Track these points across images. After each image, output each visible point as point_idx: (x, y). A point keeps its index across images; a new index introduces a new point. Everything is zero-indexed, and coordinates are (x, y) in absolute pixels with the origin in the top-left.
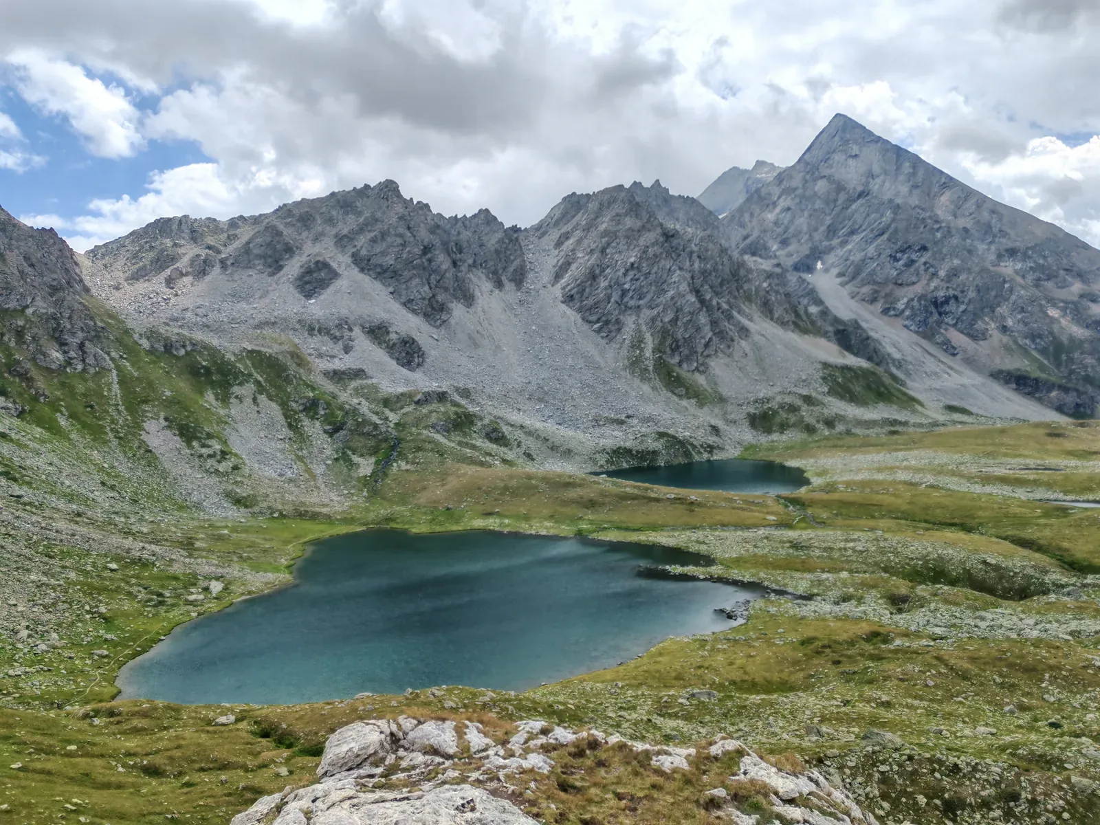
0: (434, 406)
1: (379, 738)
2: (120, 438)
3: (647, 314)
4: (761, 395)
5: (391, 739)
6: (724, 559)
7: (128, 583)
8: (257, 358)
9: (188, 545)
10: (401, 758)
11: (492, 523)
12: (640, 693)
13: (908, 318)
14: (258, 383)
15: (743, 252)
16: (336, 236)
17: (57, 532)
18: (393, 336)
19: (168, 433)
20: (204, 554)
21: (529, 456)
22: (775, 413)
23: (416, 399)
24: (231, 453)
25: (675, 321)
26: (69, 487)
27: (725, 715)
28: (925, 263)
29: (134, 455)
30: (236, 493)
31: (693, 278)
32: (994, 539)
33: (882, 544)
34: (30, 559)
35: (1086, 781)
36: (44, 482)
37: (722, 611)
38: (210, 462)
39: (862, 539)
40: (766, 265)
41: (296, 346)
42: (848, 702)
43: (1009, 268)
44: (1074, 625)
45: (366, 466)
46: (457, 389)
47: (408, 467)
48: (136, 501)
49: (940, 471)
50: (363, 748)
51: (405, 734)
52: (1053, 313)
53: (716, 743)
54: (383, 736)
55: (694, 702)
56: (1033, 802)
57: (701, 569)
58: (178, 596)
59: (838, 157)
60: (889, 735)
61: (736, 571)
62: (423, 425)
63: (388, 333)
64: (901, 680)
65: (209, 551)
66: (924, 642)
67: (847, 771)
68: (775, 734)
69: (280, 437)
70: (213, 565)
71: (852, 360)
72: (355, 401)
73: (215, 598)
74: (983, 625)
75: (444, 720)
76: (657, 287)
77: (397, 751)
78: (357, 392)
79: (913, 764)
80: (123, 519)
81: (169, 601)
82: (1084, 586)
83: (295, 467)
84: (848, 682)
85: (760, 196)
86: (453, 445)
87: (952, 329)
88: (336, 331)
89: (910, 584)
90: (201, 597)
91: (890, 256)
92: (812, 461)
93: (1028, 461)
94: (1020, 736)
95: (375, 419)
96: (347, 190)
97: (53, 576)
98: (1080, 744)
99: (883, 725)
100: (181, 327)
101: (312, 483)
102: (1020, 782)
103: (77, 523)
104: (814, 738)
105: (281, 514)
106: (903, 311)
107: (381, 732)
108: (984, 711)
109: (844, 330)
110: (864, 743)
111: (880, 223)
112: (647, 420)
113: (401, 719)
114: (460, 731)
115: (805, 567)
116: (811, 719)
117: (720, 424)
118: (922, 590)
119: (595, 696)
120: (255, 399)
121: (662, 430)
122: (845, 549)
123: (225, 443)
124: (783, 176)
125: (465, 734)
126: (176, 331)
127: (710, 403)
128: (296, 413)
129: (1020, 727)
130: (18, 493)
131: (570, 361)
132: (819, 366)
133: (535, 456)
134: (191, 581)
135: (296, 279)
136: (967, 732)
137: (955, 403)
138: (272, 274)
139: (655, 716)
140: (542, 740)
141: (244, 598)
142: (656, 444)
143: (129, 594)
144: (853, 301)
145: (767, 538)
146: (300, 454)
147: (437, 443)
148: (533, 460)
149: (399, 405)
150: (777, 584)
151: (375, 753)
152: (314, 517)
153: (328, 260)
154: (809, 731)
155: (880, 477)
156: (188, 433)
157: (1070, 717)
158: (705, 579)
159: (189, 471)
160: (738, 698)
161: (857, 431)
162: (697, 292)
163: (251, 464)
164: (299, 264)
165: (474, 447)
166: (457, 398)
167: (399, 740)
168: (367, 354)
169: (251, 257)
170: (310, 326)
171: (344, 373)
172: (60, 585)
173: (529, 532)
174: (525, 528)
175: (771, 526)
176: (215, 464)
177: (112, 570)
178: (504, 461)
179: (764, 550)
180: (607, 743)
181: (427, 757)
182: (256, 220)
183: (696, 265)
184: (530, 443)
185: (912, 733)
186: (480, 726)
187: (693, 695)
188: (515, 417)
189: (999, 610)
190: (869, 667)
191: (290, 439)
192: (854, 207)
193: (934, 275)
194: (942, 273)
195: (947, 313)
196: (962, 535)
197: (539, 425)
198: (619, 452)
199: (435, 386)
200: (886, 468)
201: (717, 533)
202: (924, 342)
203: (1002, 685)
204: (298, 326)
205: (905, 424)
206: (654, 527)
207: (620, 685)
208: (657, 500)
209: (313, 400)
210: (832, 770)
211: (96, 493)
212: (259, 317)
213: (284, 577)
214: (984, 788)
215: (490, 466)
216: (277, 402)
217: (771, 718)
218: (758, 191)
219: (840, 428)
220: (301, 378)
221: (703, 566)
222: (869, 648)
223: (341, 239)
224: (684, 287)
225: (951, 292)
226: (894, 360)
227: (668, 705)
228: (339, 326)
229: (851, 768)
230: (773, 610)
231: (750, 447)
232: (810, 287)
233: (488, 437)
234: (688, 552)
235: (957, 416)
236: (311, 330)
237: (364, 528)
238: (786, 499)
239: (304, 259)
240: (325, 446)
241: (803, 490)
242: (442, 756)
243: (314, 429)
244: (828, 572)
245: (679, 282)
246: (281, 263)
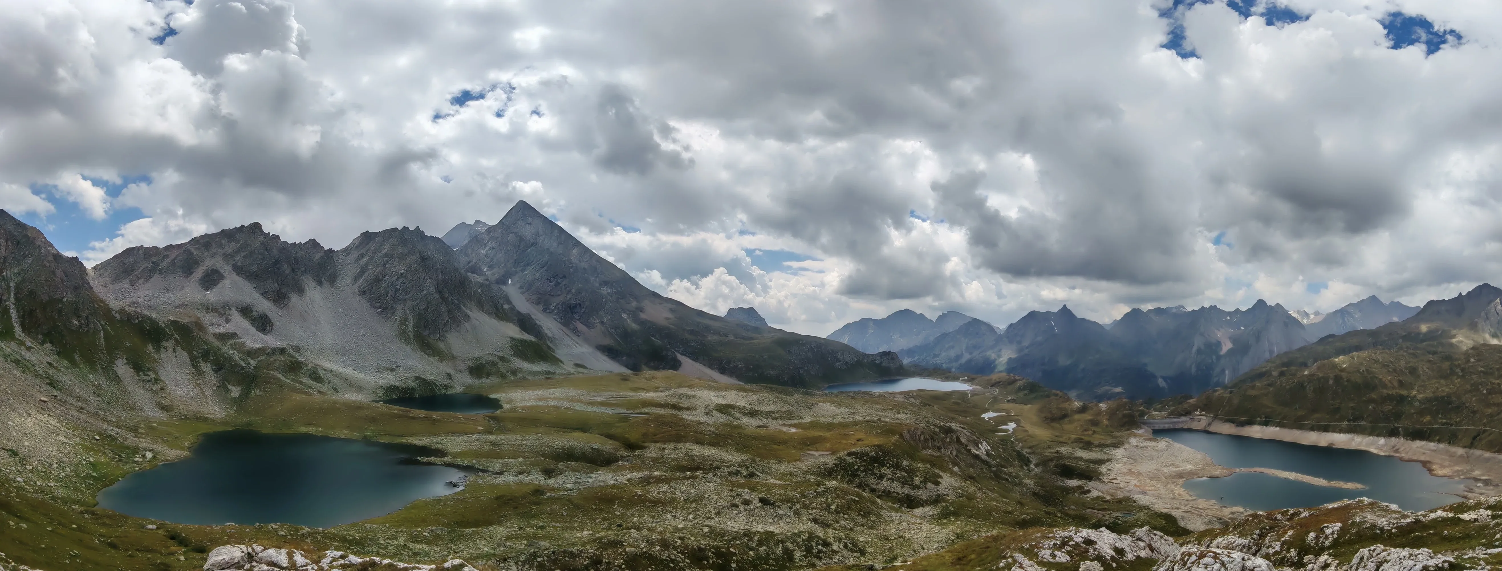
0: (278, 356)
1: (241, 555)
2: (103, 368)
3: (410, 303)
4: (476, 356)
5: (248, 556)
6: (453, 453)
7: (104, 447)
8: (176, 325)
9: (135, 430)
10: (254, 567)
11: (311, 430)
12: (400, 530)
13: (556, 315)
14: (176, 340)
15: (467, 271)
16: (224, 254)
17: (72, 416)
18: (255, 313)
19: (127, 366)
20: (143, 436)
21: (336, 390)
22: (484, 366)
23: (267, 352)
24: (161, 380)
25: (426, 309)
26: (78, 393)
27: (451, 541)
28: (565, 285)
29: (110, 378)
30: (162, 403)
31: (438, 284)
32: (597, 436)
33: (541, 441)
34: (59, 429)
35: (633, 549)
36: (67, 389)
37: (451, 483)
38: (148, 385)
39: (530, 439)
40: (480, 279)
41: (198, 318)
42: (521, 528)
43: (605, 291)
44: (629, 476)
45: (235, 391)
46: (292, 347)
47: (261, 393)
48: (110, 404)
49: (571, 400)
50: (231, 559)
51: (257, 554)
52: (624, 316)
53: (448, 561)
54: (243, 554)
55: (432, 534)
56: (609, 563)
57: (439, 459)
58: (129, 458)
59: (520, 223)
60: (542, 543)
61: (459, 460)
62: (271, 368)
63: (252, 311)
64: (550, 514)
65: (146, 435)
66: (562, 493)
67: (520, 563)
68: (480, 549)
69: (187, 372)
70: (148, 443)
71: (526, 337)
72: (231, 352)
73: (148, 461)
74: (590, 481)
75: (280, 548)
76: (416, 288)
77: (251, 562)
78: (233, 347)
79: (554, 555)
80: (103, 413)
81: (124, 460)
82: (634, 456)
83: (195, 390)
84: (521, 518)
85: (477, 240)
86: (288, 381)
87: (578, 322)
88: (221, 310)
89: (555, 463)
90: (141, 460)
91: (547, 279)
92: (504, 394)
93: (613, 393)
94: (603, 533)
95: (242, 363)
96: (231, 228)
97: (69, 439)
98: (630, 533)
99: (539, 538)
100: (136, 307)
101: (205, 400)
102: (602, 555)
103: (81, 412)
104: (502, 549)
105: (186, 417)
106: (553, 311)
107: (243, 552)
108: (587, 523)
109: (523, 319)
110: (529, 548)
111: (542, 261)
112: (409, 369)
113: (254, 546)
114: (290, 555)
115: (498, 456)
116: (501, 539)
117: (452, 372)
118: (561, 465)
119: (372, 532)
120: (174, 350)
121: (417, 375)
122: (521, 445)
123: (156, 373)
124: (491, 229)
125: (294, 557)
126: (133, 309)
127: (446, 359)
128: (197, 358)
129: (603, 529)
130: (55, 394)
131: (362, 331)
132: (509, 339)
133: (339, 390)
134: (136, 450)
135: (200, 280)
136: (578, 535)
137: (578, 362)
138: (187, 277)
139: (409, 542)
140: (342, 562)
141: (163, 463)
142: (414, 384)
143: (105, 453)
144: (527, 303)
145: (478, 440)
146: (198, 382)
147: (280, 379)
148: (338, 392)
149: (256, 355)
150: (483, 466)
151: (239, 562)
152: (205, 419)
153: (219, 268)
154: (499, 545)
155: (541, 403)
156: (138, 367)
157: (626, 521)
158: (441, 465)
159: (137, 389)
160: (458, 531)
161: (530, 378)
162: (440, 292)
163: (171, 387)
164: (202, 271)
165: (301, 383)
166: (292, 352)
167: (253, 557)
168: (239, 324)
169: (176, 267)
170: (207, 307)
171: (225, 335)
172: (72, 444)
173: (334, 436)
174: (331, 433)
175: (479, 433)
176: (151, 385)
177: (97, 440)
178: (320, 392)
179: (476, 446)
180: (381, 563)
181: (269, 567)
182: (179, 246)
183: (440, 277)
184: (336, 381)
185: (554, 540)
186: (303, 553)
187: (432, 531)
188: (327, 365)
189: (598, 472)
190: (533, 509)
191: (193, 373)
192: (529, 250)
193: (570, 291)
194: (573, 291)
195: (575, 313)
196: (581, 434)
197: (342, 370)
198: (391, 389)
199: (279, 344)
200: (544, 398)
201: (449, 438)
202: (564, 328)
203: (595, 510)
204: (200, 307)
205: (554, 373)
206: (412, 435)
207: (388, 525)
208: (413, 418)
209: (207, 351)
210: (511, 564)
211: (91, 397)
212: (178, 302)
213: (185, 453)
214: (585, 560)
215: (311, 395)
216: (186, 351)
217: (478, 540)
218: (476, 237)
219: (520, 375)
220: (200, 337)
221: (440, 457)
222: (534, 498)
223: (226, 256)
224: (432, 289)
225: (578, 302)
226: (549, 337)
227: (416, 536)
228: (224, 307)
229: (522, 562)
230: (480, 481)
231: (469, 387)
232: (505, 293)
233: (310, 376)
234: (431, 449)
235: (580, 370)
236: (207, 309)
237: (233, 429)
238: (489, 417)
239: (205, 268)
240: (213, 378)
241: (499, 412)
242: (279, 568)
243: (207, 368)
244: (512, 458)
245: (429, 286)
246: (192, 270)
